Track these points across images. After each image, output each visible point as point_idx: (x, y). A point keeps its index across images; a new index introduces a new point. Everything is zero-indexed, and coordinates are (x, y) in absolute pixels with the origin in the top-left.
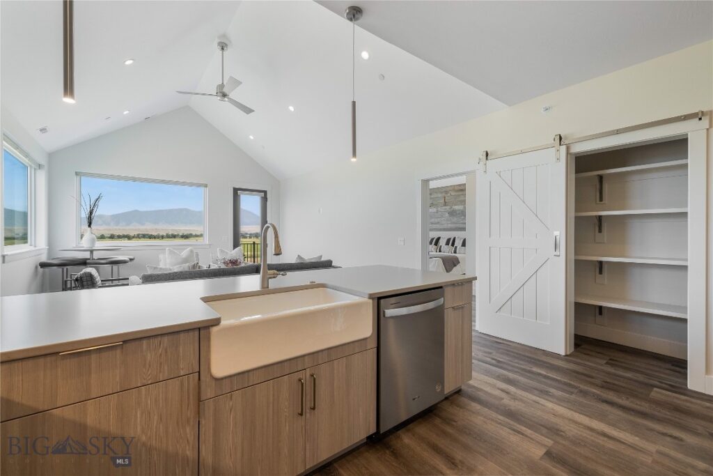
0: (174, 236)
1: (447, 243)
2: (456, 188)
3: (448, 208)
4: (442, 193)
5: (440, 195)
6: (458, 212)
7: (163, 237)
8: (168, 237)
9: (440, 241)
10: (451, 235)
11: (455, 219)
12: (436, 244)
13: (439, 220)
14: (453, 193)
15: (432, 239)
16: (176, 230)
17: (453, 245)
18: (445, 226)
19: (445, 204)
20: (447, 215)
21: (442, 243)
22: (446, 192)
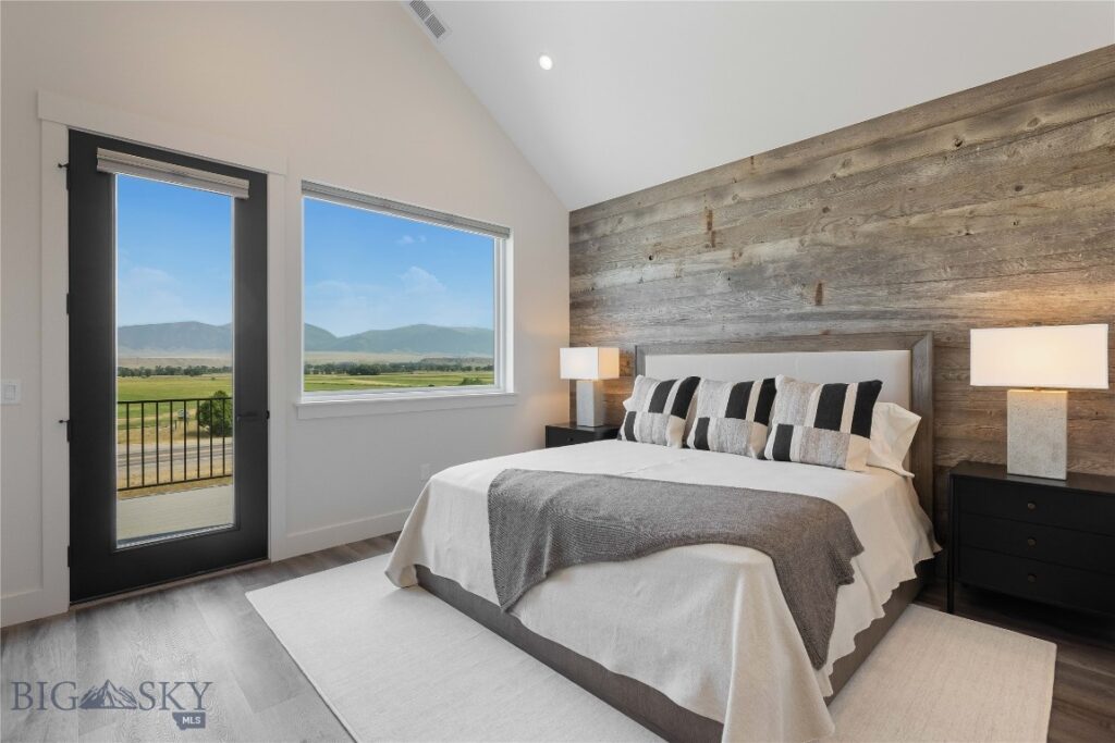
0: (171, 372)
1: (736, 408)
2: (760, 168)
3: (724, 255)
4: (697, 198)
5: (689, 208)
6: (770, 271)
7: (148, 373)
8: (160, 372)
9: (700, 392)
10: (754, 367)
11: (755, 302)
12: (682, 407)
13: (686, 308)
14: (745, 193)
15: (664, 388)
16: (176, 360)
17: (763, 416)
18: (714, 331)
19: (714, 240)
20: (720, 285)
21: (711, 403)
22: (717, 193)
